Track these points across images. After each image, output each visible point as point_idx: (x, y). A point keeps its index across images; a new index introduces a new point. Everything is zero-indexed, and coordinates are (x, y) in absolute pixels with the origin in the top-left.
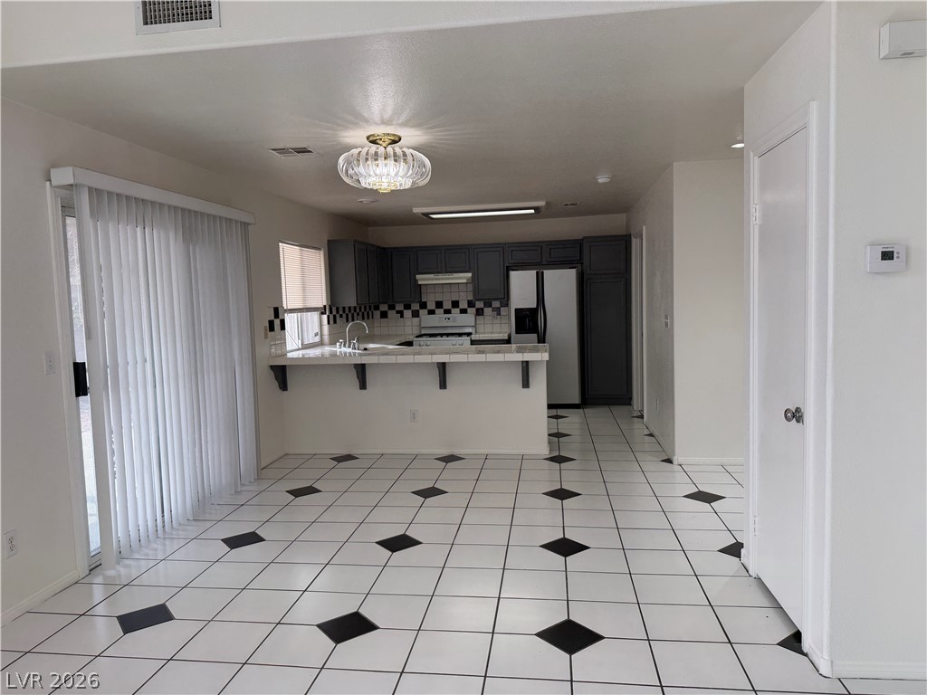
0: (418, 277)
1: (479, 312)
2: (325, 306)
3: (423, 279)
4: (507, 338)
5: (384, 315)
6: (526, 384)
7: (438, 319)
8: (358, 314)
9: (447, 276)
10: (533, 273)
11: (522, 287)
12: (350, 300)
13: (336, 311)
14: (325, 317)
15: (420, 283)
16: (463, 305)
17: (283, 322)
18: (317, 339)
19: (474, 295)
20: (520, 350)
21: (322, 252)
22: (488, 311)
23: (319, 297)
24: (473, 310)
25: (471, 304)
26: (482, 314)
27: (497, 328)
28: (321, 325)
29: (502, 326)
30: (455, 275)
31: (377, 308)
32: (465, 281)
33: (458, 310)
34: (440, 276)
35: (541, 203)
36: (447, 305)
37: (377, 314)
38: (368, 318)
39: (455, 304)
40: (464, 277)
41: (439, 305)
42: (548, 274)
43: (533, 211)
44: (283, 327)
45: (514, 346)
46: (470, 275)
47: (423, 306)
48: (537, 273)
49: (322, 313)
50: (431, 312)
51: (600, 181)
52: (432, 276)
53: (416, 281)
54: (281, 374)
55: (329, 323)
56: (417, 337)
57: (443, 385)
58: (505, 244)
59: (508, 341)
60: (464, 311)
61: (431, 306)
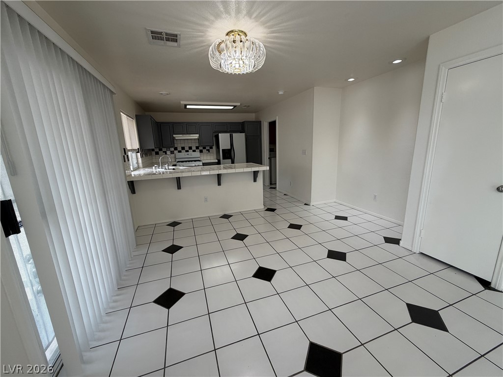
0: (174, 136)
1: (201, 151)
2: (138, 149)
3: (178, 137)
5: (157, 153)
6: (255, 180)
7: (183, 155)
9: (187, 135)
10: (229, 134)
11: (224, 140)
14: (139, 154)
15: (176, 138)
16: (194, 148)
17: (128, 156)
19: (199, 144)
21: (134, 121)
22: (204, 151)
23: (136, 146)
24: (198, 150)
25: (197, 148)
27: (209, 158)
28: (137, 158)
29: (211, 158)
30: (191, 135)
32: (197, 138)
33: (192, 151)
35: (238, 104)
36: (187, 148)
37: (154, 153)
39: (190, 148)
40: (196, 136)
41: (183, 148)
42: (234, 135)
43: (232, 107)
44: (128, 160)
46: (198, 135)
47: (176, 149)
48: (231, 135)
49: (138, 152)
50: (180, 152)
51: (280, 93)
52: (181, 135)
53: (174, 138)
54: (132, 185)
55: (141, 157)
56: (179, 162)
57: (219, 184)
58: (213, 122)
60: (194, 151)
61: (180, 149)
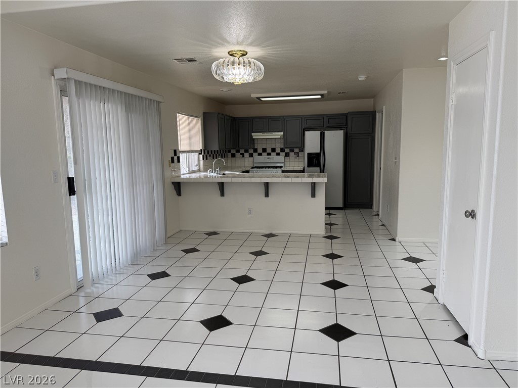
0: (253, 134)
1: (287, 155)
2: (201, 150)
3: (256, 136)
4: (302, 169)
5: (233, 156)
6: (313, 195)
7: (264, 158)
8: (219, 155)
9: (269, 134)
10: (318, 133)
11: (312, 141)
12: (216, 147)
13: (207, 153)
14: (201, 156)
15: (254, 137)
16: (278, 151)
17: (179, 158)
18: (197, 168)
19: (284, 145)
20: (310, 176)
21: (200, 119)
22: (292, 154)
23: (198, 145)
24: (284, 153)
25: (282, 150)
26: (289, 156)
27: (297, 164)
28: (199, 160)
29: (299, 163)
30: (274, 133)
31: (229, 151)
32: (279, 137)
33: (275, 153)
34: (266, 134)
35: (325, 92)
36: (269, 151)
37: (230, 155)
38: (225, 157)
39: (273, 150)
40: (279, 135)
41: (264, 150)
42: (326, 132)
43: (319, 97)
44: (179, 161)
45: (306, 174)
46: (282, 133)
47: (255, 151)
48: (321, 133)
49: (200, 154)
50: (260, 154)
51: (360, 79)
52: (261, 134)
53: (252, 136)
54: (178, 187)
55: (203, 159)
56: (252, 168)
57: (267, 195)
58: (303, 116)
59: (303, 171)
60: (278, 154)
61: (260, 151)
